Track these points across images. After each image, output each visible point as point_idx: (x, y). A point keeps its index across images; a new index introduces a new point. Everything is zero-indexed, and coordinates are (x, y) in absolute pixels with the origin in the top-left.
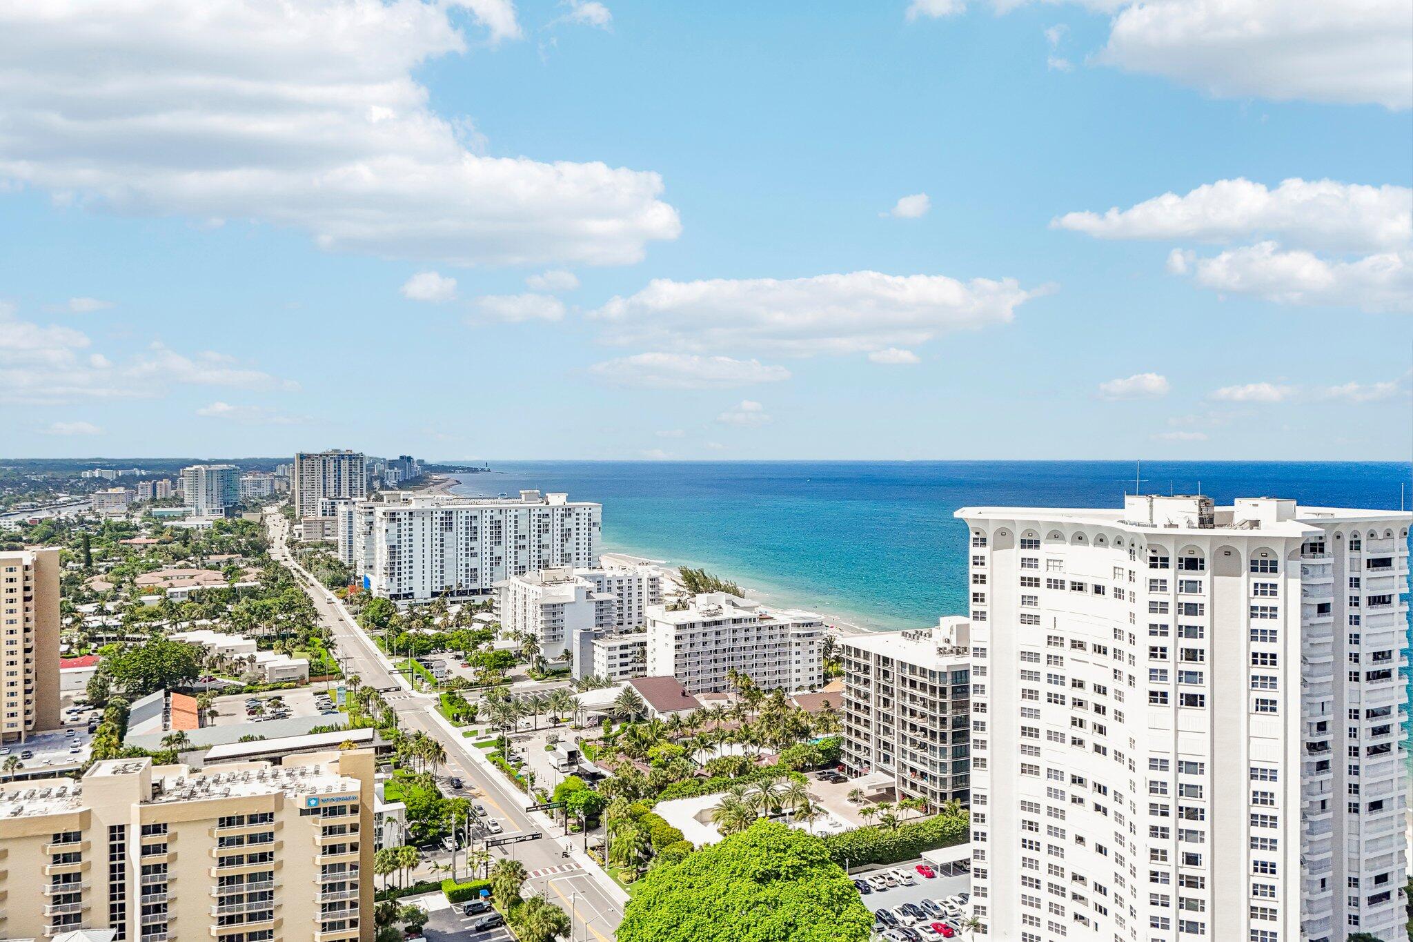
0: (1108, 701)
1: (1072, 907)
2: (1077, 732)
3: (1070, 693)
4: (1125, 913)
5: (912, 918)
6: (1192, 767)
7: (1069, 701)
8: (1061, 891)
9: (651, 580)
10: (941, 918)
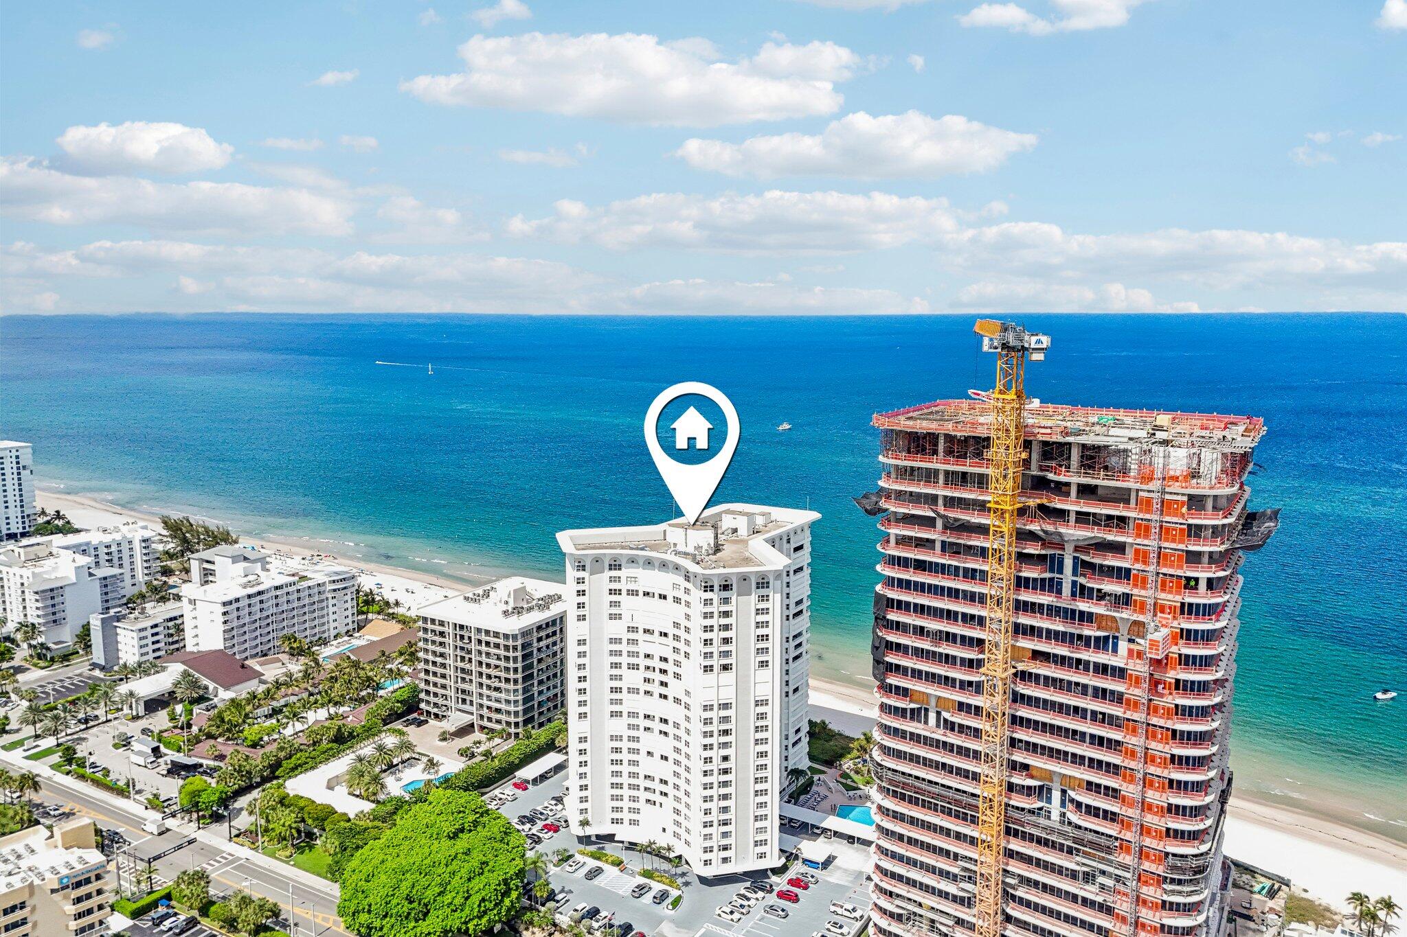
0: (669, 667)
1: (643, 795)
2: (648, 687)
3: (642, 662)
4: (681, 794)
5: (528, 826)
6: (726, 706)
7: (642, 668)
8: (637, 787)
9: (144, 541)
10: (546, 819)
